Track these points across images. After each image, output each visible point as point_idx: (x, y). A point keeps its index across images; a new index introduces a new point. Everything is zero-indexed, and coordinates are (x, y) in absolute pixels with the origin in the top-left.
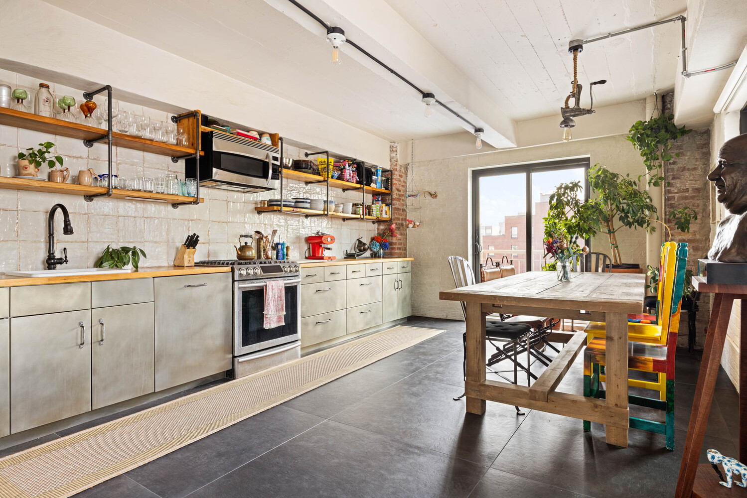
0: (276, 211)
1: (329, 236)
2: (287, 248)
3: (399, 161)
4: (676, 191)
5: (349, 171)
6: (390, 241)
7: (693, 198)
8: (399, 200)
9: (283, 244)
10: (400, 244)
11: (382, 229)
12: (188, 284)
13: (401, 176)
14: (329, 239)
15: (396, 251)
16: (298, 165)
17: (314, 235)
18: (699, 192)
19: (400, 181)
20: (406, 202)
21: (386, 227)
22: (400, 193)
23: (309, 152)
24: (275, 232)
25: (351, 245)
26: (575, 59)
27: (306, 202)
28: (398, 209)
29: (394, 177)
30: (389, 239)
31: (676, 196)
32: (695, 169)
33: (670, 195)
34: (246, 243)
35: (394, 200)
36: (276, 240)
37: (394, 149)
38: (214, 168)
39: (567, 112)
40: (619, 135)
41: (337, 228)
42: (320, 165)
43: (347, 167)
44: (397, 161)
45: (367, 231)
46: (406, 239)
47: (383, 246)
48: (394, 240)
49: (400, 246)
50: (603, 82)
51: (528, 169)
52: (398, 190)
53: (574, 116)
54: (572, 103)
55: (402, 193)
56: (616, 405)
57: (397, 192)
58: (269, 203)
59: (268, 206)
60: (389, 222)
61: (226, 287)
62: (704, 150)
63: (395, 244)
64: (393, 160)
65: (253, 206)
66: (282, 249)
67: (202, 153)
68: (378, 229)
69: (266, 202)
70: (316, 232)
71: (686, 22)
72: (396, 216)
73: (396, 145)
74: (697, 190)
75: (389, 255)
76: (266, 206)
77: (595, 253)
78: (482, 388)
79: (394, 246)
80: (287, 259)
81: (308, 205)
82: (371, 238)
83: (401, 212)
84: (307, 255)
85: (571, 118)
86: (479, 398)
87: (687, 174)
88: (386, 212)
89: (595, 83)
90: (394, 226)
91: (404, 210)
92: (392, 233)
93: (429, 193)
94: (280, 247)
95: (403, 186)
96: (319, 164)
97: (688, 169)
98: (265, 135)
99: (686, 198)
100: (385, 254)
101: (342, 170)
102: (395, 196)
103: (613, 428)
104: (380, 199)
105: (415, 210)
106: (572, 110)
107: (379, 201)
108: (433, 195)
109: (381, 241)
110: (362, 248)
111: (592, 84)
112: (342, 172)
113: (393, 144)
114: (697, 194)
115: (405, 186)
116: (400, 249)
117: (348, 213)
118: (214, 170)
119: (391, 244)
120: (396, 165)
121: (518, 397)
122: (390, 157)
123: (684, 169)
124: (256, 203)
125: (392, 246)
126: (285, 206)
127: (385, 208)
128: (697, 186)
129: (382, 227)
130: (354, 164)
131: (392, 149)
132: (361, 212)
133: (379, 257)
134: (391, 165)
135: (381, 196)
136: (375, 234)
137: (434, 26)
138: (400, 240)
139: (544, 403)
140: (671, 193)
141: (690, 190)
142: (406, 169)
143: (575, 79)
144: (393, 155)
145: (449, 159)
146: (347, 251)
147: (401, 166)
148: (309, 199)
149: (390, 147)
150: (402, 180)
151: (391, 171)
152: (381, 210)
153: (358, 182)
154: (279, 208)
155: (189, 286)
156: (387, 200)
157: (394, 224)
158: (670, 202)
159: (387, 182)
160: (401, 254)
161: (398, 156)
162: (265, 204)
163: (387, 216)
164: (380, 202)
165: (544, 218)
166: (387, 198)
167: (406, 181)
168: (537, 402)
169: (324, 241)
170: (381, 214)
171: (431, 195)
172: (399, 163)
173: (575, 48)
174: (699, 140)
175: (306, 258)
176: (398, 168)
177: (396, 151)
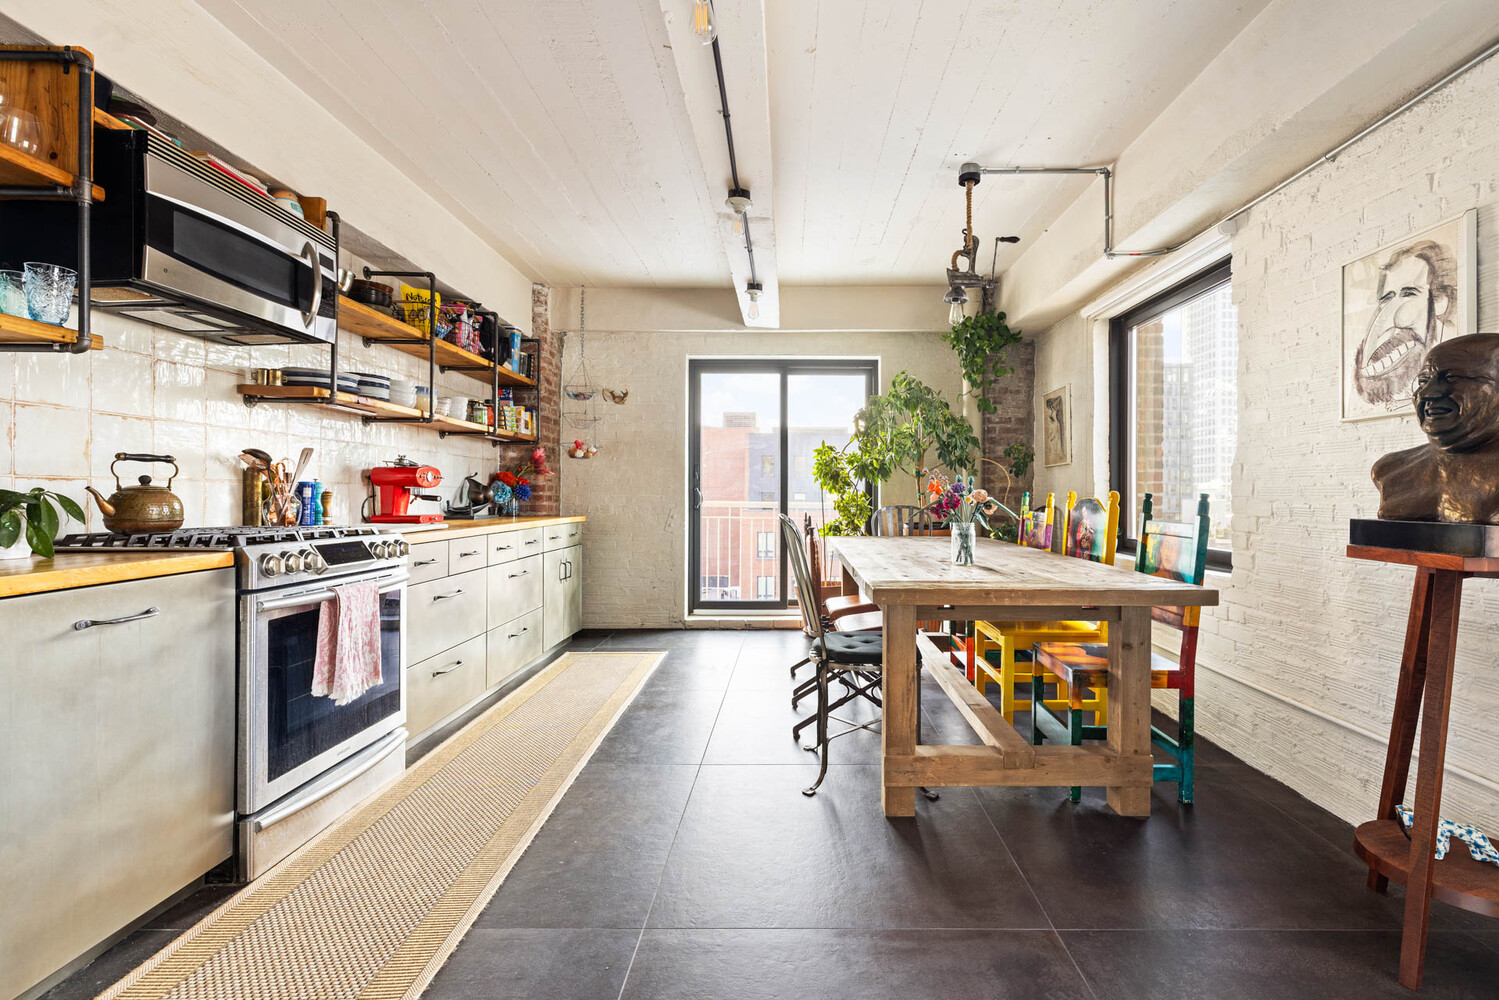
0: (314, 399)
1: (429, 469)
2: (325, 496)
3: (550, 324)
4: (997, 420)
5: (467, 327)
6: (533, 482)
7: (1015, 431)
8: (549, 401)
9: (313, 487)
10: (551, 489)
11: (512, 459)
12: (89, 619)
13: (552, 354)
14: (430, 476)
15: (545, 503)
16: (360, 291)
17: (392, 465)
18: (1023, 424)
19: (551, 364)
20: (559, 407)
21: (523, 453)
22: (550, 388)
23: (373, 268)
24: (307, 453)
25: (454, 490)
26: (969, 194)
27: (381, 385)
28: (547, 419)
29: (544, 354)
30: (531, 479)
31: (998, 427)
32: (1018, 392)
33: (990, 426)
34: (145, 480)
35: (542, 400)
36: (306, 476)
37: (542, 298)
38: (148, 248)
39: (957, 278)
40: (918, 333)
41: (429, 452)
42: (407, 301)
43: (464, 317)
44: (547, 324)
45: (483, 460)
46: (559, 479)
47: (519, 492)
48: (541, 481)
49: (549, 494)
50: (1014, 240)
51: (785, 368)
52: (548, 382)
53: (967, 286)
54: (963, 264)
55: (553, 388)
56: (1136, 751)
57: (546, 385)
58: (287, 378)
59: (284, 384)
60: (534, 443)
61: (220, 611)
62: (1029, 368)
63: (542, 489)
64: (539, 320)
65: (233, 381)
66: (313, 498)
67: (100, 194)
68: (503, 458)
69: (279, 373)
70: (395, 458)
71: (1110, 179)
72: (545, 433)
73: (546, 290)
74: (1020, 421)
75: (530, 511)
76: (279, 383)
77: (908, 507)
78: (918, 765)
79: (541, 493)
80: (325, 523)
81: (384, 393)
82: (490, 475)
83: (551, 426)
84: (366, 514)
85: (963, 287)
86: (912, 785)
87: (1009, 397)
88: (526, 423)
89: (1003, 239)
90: (540, 452)
91: (557, 422)
92: (536, 466)
93: (612, 393)
94: (308, 492)
95: (555, 375)
96: (404, 298)
97: (1011, 392)
98: (286, 194)
99: (1008, 431)
100: (521, 508)
101: (455, 321)
102: (543, 393)
103: (1131, 790)
104: (511, 396)
105: (577, 423)
106: (965, 276)
107: (508, 399)
108: (619, 399)
109: (515, 484)
110: (482, 496)
111: (997, 239)
112: (454, 328)
113: (540, 287)
114: (1021, 427)
115: (558, 375)
116: (550, 498)
117: (458, 418)
118: (151, 253)
119: (535, 488)
120: (545, 331)
121: (984, 769)
122: (534, 313)
123: (1006, 391)
124: (240, 373)
125: (536, 494)
126: (342, 389)
127: (525, 416)
128: (1020, 416)
129: (512, 454)
130: (477, 313)
131: (537, 298)
132: (485, 419)
133: (509, 515)
134: (536, 328)
135: (514, 390)
136: (495, 467)
137: (807, 50)
138: (550, 480)
139: (1028, 770)
140: (992, 423)
141: (1013, 419)
142: (561, 341)
143: (969, 228)
144: (540, 310)
145: (650, 333)
146: (448, 502)
147: (552, 334)
148: (388, 379)
149: (534, 292)
150: (554, 362)
151: (538, 341)
152: (518, 420)
153: (482, 354)
154: (327, 393)
155: (94, 623)
156: (524, 398)
157: (542, 450)
158: (990, 435)
159: (530, 364)
160: (551, 508)
161: (549, 313)
162: (275, 378)
163: (528, 432)
164: (512, 403)
165: (816, 450)
166: (525, 396)
167: (559, 364)
168: (1018, 771)
169: (419, 481)
170: (517, 427)
171: (614, 397)
172: (550, 327)
173: (969, 178)
174: (1023, 354)
175: (365, 520)
176: (548, 336)
177: (546, 303)
